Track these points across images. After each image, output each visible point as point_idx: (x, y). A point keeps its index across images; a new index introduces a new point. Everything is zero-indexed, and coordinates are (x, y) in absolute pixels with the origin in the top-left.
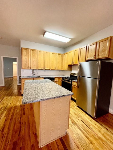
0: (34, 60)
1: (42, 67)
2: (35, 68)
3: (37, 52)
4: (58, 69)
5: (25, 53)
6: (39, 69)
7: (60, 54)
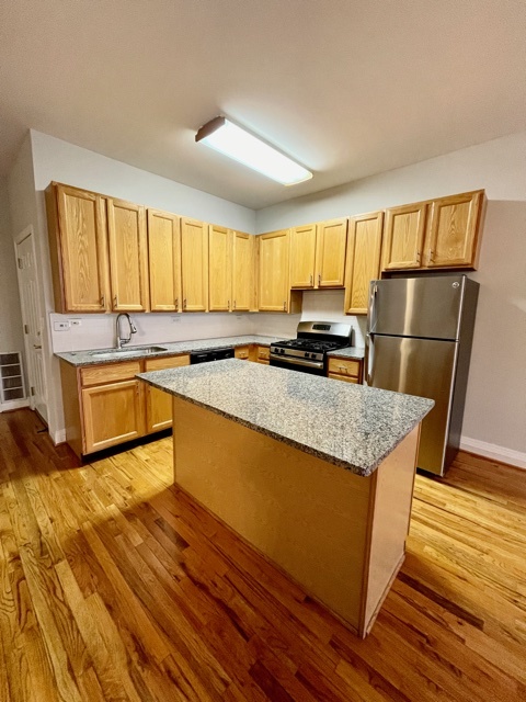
0: (129, 260)
1: (170, 297)
2: (138, 307)
3: (142, 217)
4: (239, 307)
5: (77, 216)
6: (157, 307)
7: (245, 237)
